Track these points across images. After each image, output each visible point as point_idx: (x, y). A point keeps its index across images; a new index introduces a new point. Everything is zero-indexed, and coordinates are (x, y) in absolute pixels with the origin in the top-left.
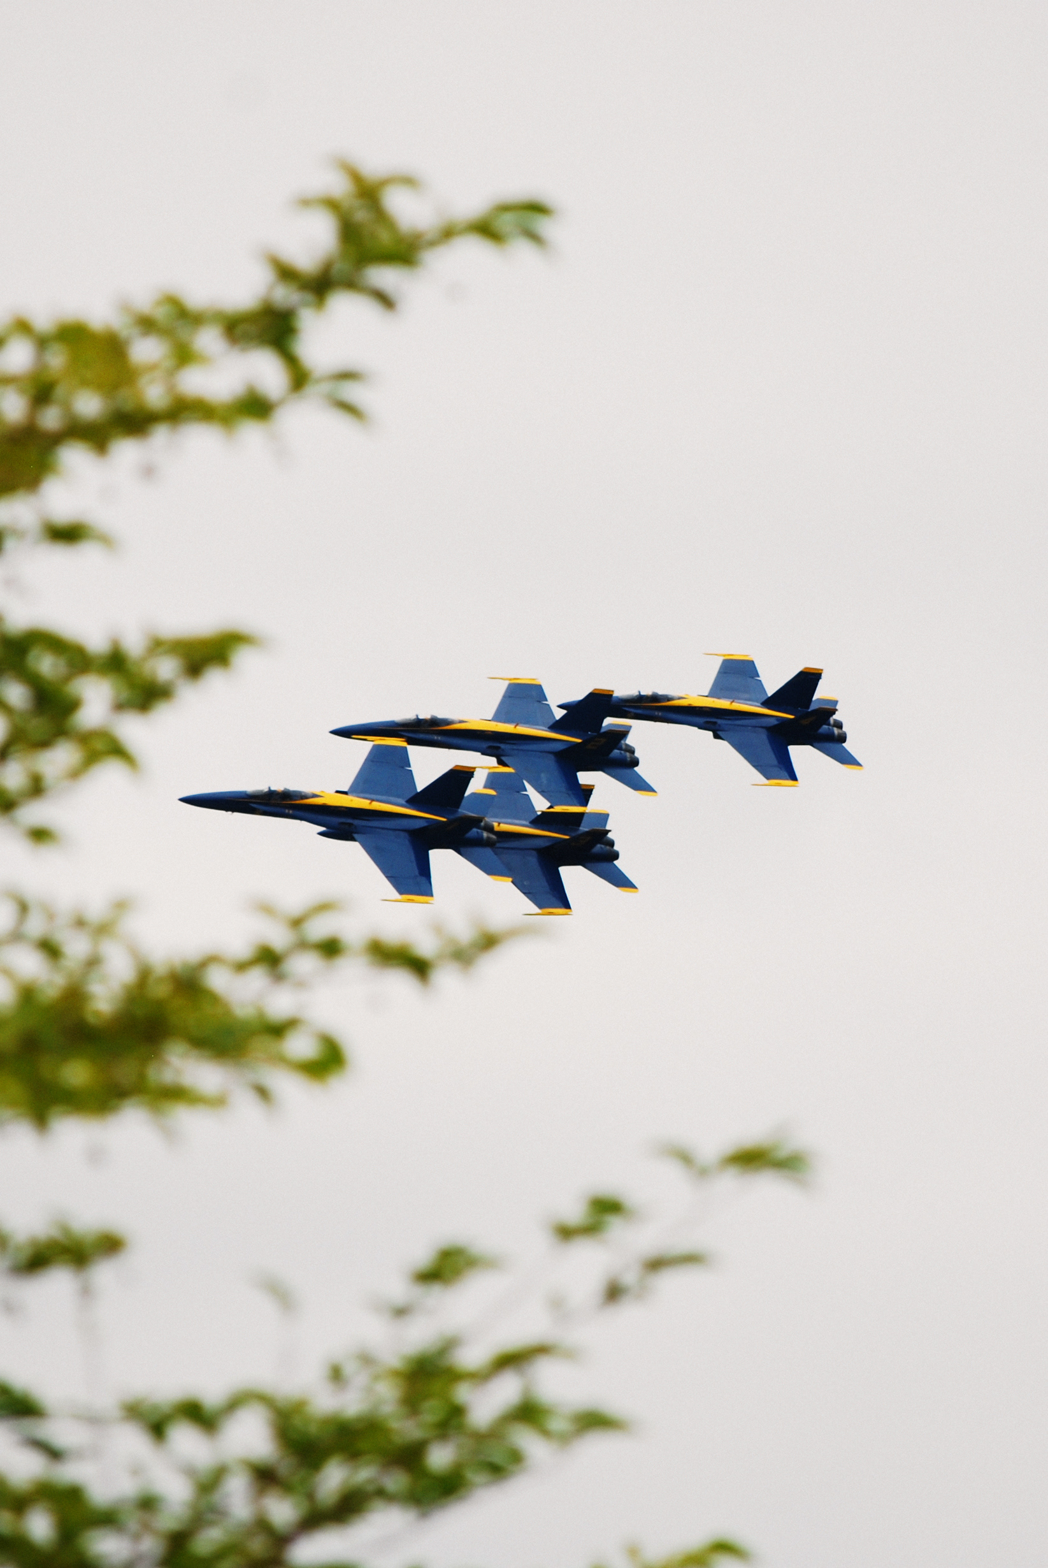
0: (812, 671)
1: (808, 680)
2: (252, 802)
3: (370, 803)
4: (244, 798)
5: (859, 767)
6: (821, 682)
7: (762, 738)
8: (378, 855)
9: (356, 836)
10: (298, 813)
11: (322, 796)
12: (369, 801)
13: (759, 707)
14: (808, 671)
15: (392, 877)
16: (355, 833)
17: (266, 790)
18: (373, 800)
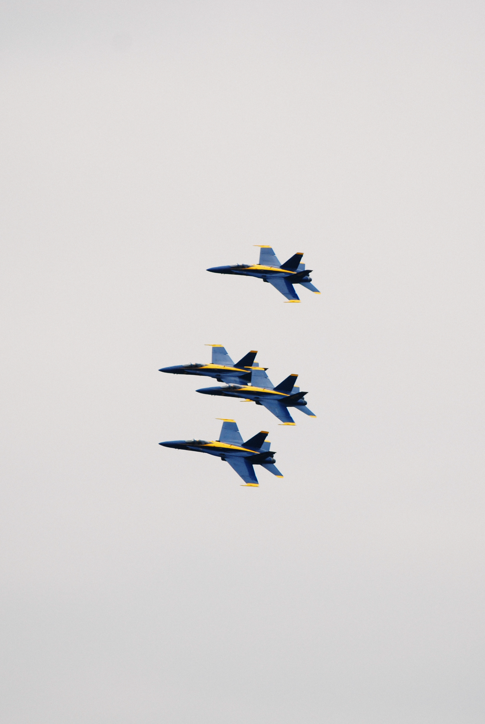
0: (300, 254)
1: (298, 257)
2: (187, 445)
3: (230, 446)
4: (184, 443)
5: (319, 293)
6: (302, 258)
7: (282, 282)
8: (235, 466)
9: (225, 459)
10: (204, 450)
11: (213, 443)
12: (230, 445)
13: (279, 268)
14: (298, 254)
15: (242, 476)
16: (226, 458)
17: (193, 440)
18: (232, 445)
